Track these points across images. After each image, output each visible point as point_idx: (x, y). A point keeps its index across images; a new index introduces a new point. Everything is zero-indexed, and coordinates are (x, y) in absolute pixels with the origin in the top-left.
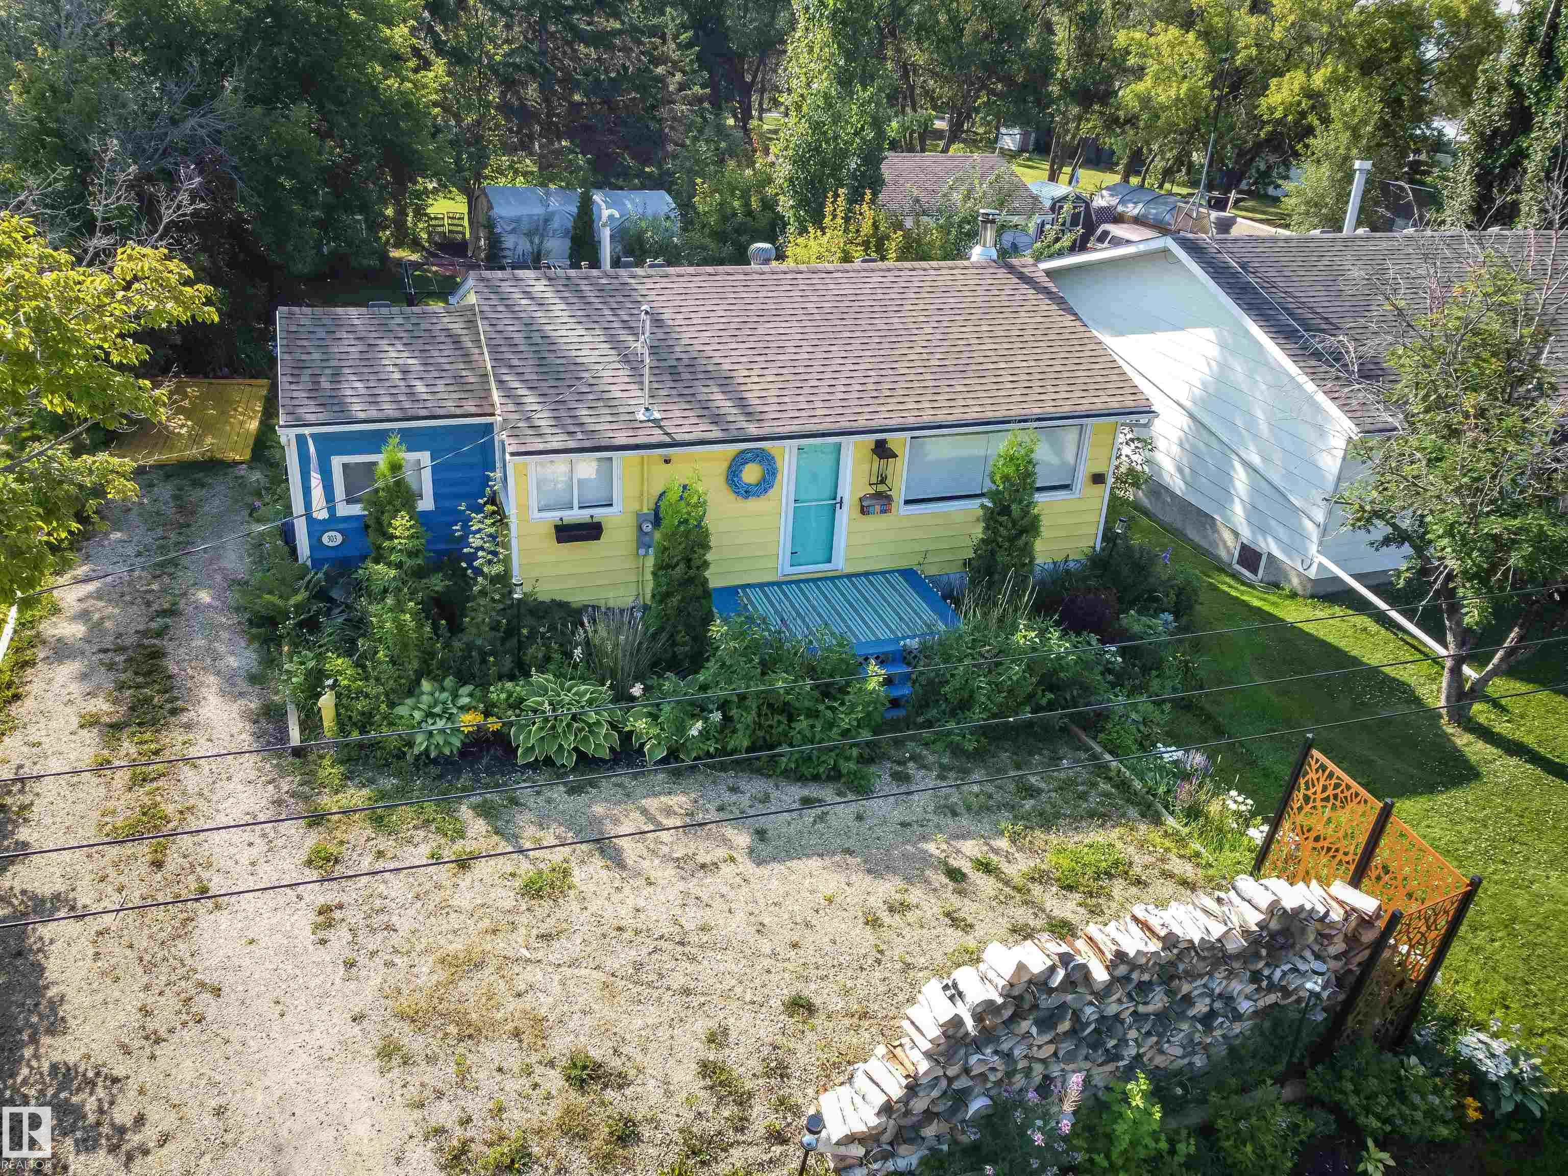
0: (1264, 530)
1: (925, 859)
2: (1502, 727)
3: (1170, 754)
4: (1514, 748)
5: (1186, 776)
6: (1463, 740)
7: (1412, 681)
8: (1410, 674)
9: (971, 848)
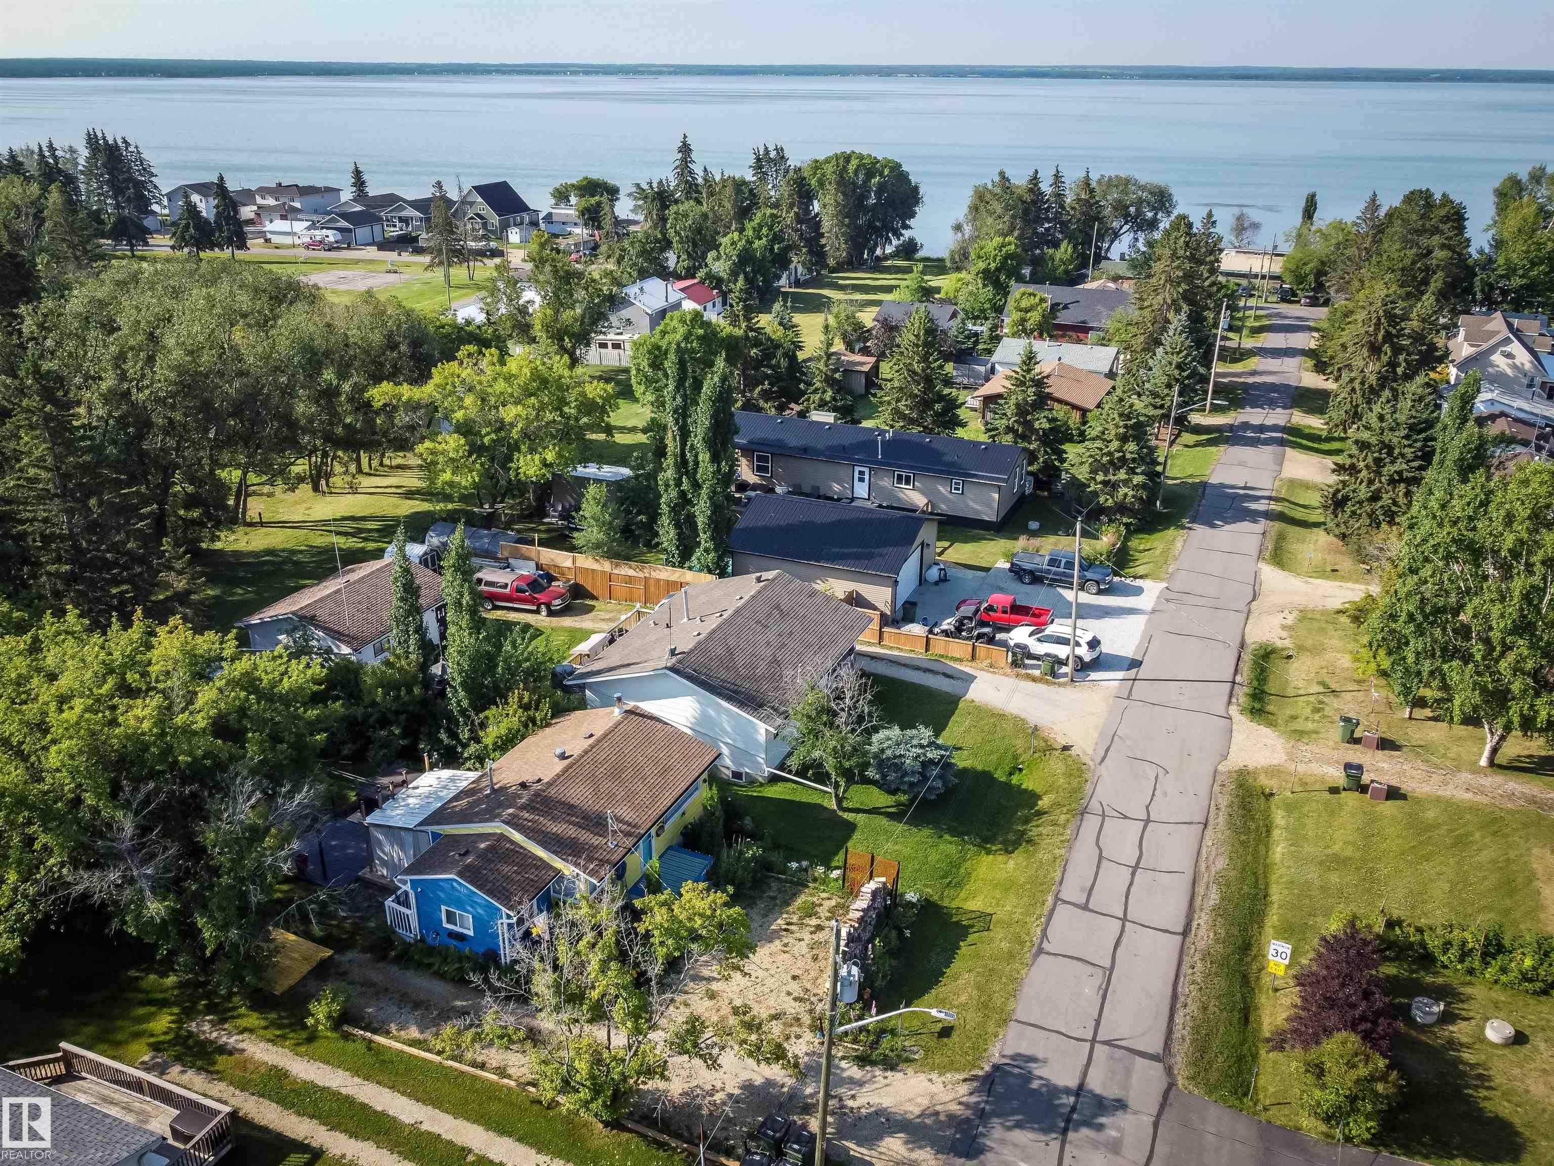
0: (743, 765)
1: (775, 931)
2: (851, 805)
3: (794, 865)
4: (857, 811)
5: (806, 870)
6: (846, 816)
7: (819, 801)
8: (815, 799)
9: (779, 921)
